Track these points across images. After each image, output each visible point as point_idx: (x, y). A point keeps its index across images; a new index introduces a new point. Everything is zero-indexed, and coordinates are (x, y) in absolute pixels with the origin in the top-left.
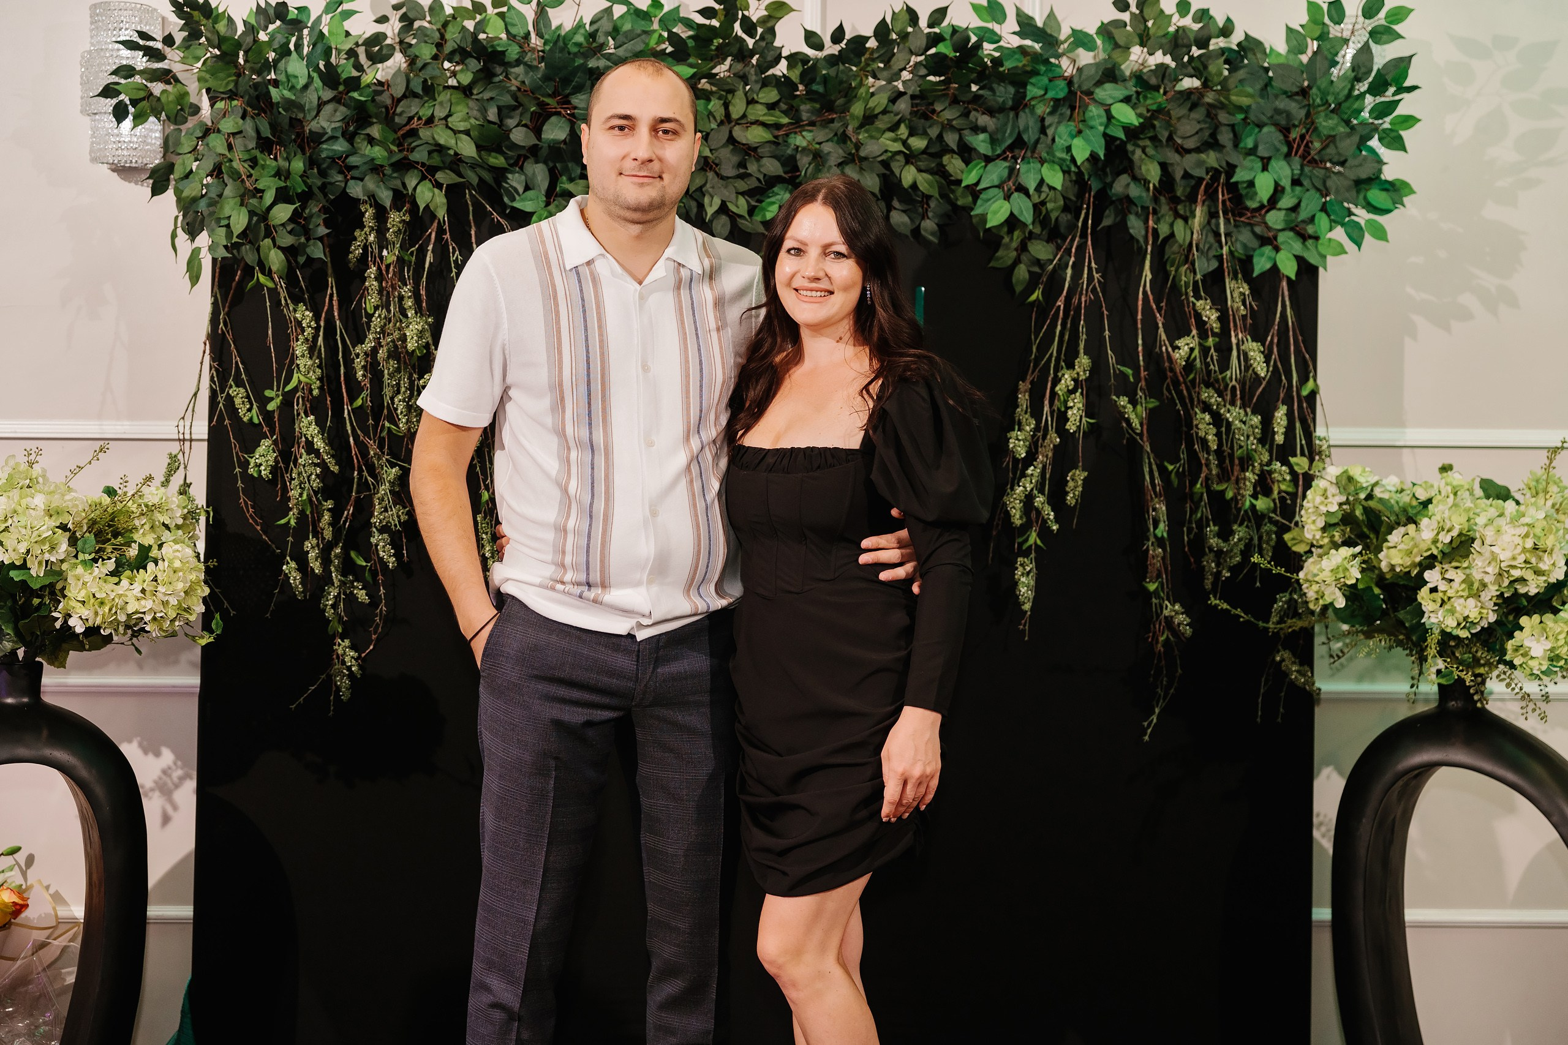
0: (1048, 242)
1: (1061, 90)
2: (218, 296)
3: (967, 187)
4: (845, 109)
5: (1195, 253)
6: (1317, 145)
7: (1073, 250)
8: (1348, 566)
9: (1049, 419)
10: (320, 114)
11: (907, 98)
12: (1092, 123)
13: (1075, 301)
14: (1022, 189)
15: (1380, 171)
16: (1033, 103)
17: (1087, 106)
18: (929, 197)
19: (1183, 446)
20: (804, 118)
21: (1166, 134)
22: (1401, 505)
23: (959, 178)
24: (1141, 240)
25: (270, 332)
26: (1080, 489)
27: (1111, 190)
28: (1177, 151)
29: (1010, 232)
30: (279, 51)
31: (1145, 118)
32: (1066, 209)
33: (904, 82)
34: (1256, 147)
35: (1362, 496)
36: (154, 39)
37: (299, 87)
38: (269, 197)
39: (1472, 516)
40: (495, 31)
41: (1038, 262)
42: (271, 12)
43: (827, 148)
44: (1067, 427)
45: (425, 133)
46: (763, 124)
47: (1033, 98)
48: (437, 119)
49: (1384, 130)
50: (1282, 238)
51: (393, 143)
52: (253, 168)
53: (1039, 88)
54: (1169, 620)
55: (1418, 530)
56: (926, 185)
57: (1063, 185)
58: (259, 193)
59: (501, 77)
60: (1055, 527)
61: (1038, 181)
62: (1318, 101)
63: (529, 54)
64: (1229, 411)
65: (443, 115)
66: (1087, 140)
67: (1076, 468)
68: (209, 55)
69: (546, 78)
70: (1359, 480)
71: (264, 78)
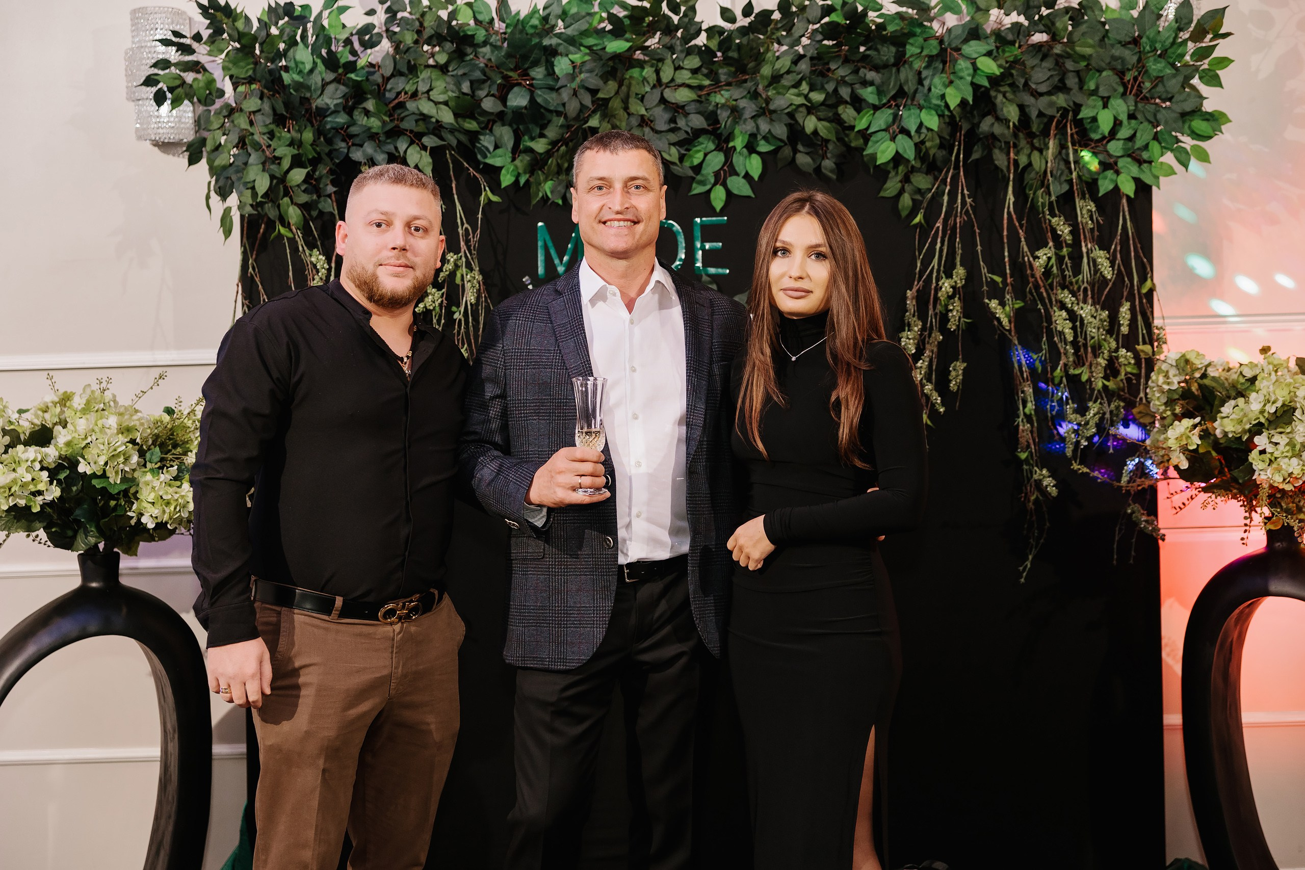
0: (927, 174)
1: (935, 48)
2: (247, 246)
3: (859, 131)
4: (756, 70)
5: (1050, 179)
6: (1148, 85)
7: (949, 180)
8: (1190, 434)
9: (934, 320)
10: (325, 91)
11: (807, 59)
12: (961, 74)
13: (951, 222)
14: (905, 132)
15: (1201, 105)
16: (911, 59)
17: (956, 60)
18: (827, 141)
19: (1044, 339)
20: (722, 80)
21: (1022, 81)
22: (1230, 381)
23: (852, 124)
24: (1005, 170)
25: (291, 274)
26: (961, 377)
27: (978, 129)
28: (1032, 95)
29: (896, 167)
30: (287, 42)
31: (1004, 68)
32: (941, 146)
33: (804, 47)
34: (1097, 88)
35: (1197, 375)
36: (184, 37)
37: (306, 71)
38: (286, 164)
39: (1292, 390)
40: (465, 18)
41: (919, 191)
42: (281, 11)
43: (743, 103)
44: (949, 326)
45: (411, 106)
46: (689, 86)
47: (912, 56)
48: (420, 93)
49: (1204, 70)
50: (1121, 162)
51: (385, 114)
52: (271, 139)
53: (916, 47)
54: (1039, 483)
55: (1247, 402)
56: (825, 131)
57: (939, 127)
58: (277, 160)
59: (471, 56)
60: (942, 410)
61: (918, 125)
62: (1148, 48)
63: (494, 36)
64: (1082, 308)
65: (425, 89)
66: (958, 89)
67: (957, 361)
68: (230, 48)
69: (509, 55)
70: (1194, 362)
71: (277, 65)
